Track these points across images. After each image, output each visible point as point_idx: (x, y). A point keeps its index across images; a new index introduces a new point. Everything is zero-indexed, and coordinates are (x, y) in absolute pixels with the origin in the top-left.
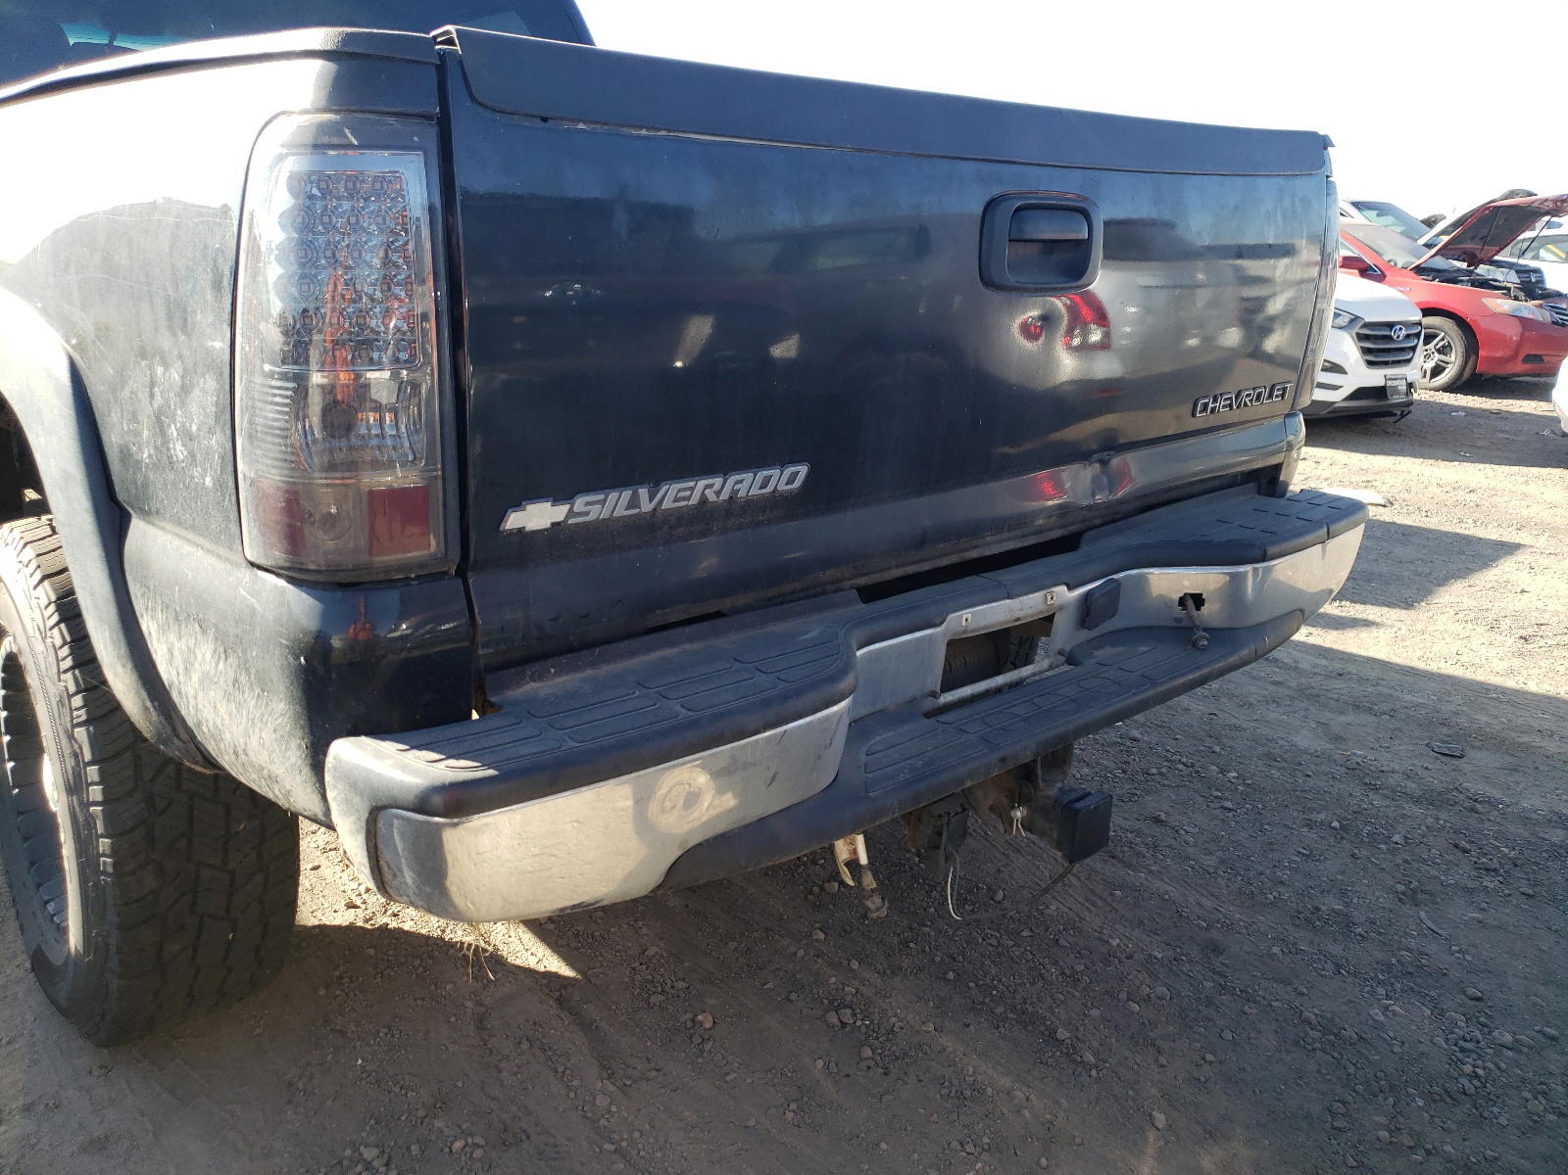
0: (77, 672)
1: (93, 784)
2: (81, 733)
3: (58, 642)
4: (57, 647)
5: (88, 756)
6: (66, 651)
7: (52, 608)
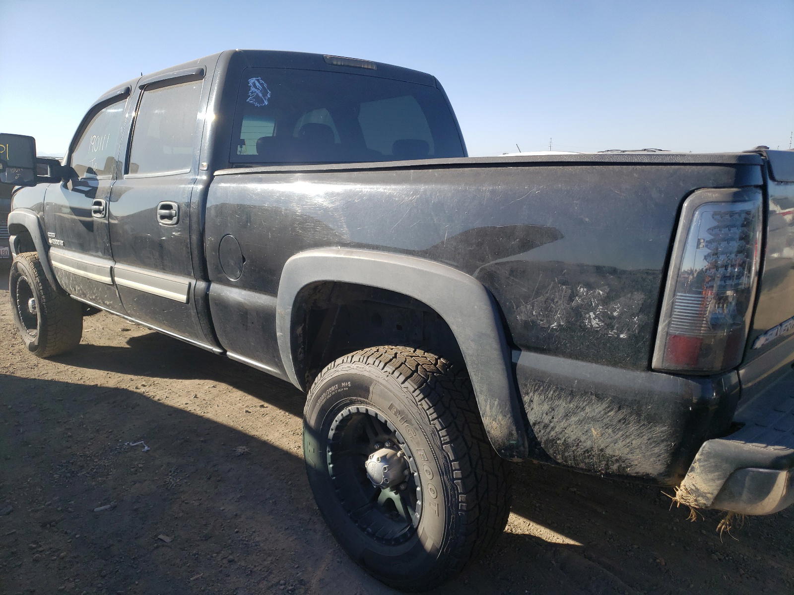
0: (440, 420)
1: (455, 470)
2: (447, 447)
3: (426, 407)
4: (426, 409)
5: (452, 457)
6: (432, 410)
7: (418, 392)
